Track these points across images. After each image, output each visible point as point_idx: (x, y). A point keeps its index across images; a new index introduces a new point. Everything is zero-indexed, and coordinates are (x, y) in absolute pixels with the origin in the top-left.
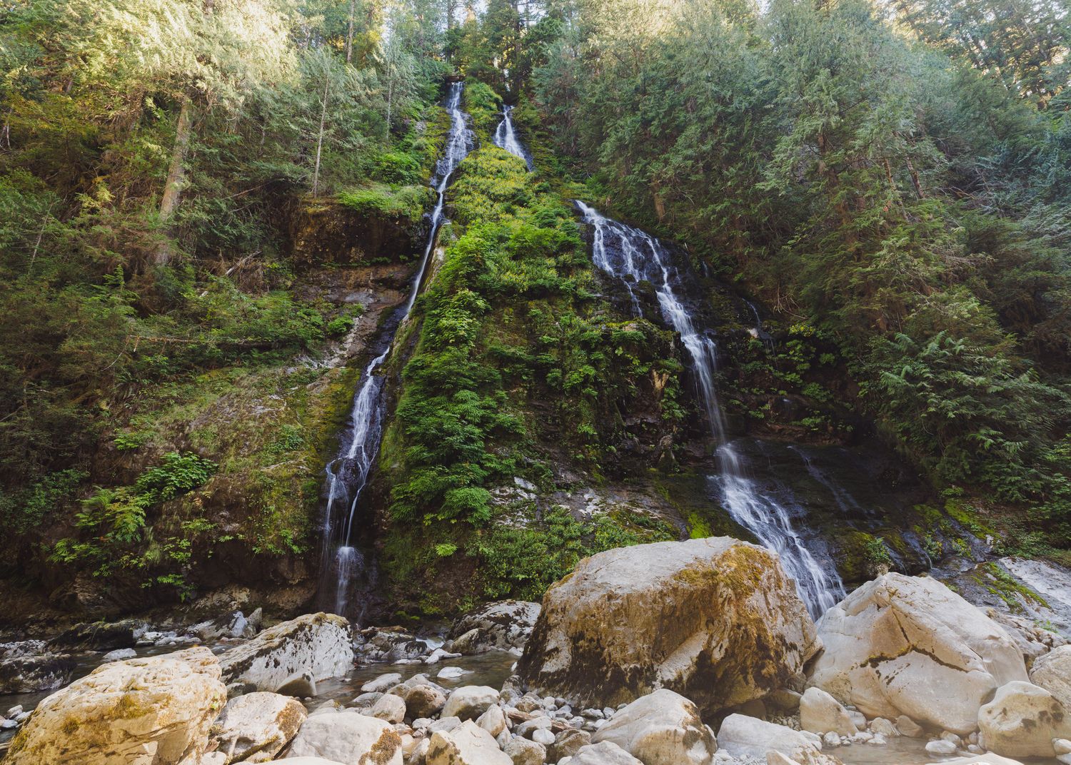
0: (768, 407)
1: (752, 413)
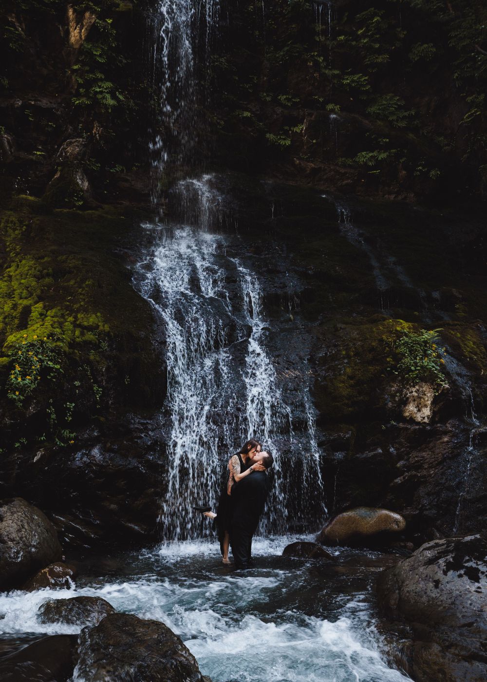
0: (301, 128)
1: (271, 136)
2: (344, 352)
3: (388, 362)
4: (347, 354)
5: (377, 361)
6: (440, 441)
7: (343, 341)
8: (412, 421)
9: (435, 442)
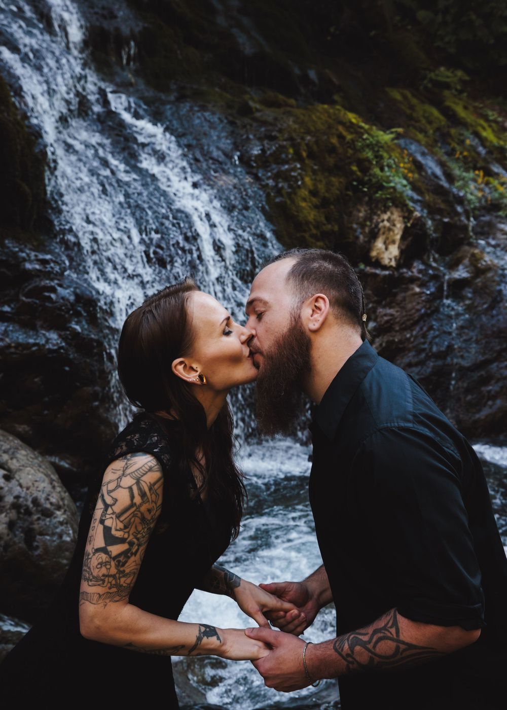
2: (291, 151)
3: (353, 172)
4: (297, 154)
5: (340, 169)
6: (410, 292)
7: (280, 131)
8: (378, 263)
9: (403, 295)
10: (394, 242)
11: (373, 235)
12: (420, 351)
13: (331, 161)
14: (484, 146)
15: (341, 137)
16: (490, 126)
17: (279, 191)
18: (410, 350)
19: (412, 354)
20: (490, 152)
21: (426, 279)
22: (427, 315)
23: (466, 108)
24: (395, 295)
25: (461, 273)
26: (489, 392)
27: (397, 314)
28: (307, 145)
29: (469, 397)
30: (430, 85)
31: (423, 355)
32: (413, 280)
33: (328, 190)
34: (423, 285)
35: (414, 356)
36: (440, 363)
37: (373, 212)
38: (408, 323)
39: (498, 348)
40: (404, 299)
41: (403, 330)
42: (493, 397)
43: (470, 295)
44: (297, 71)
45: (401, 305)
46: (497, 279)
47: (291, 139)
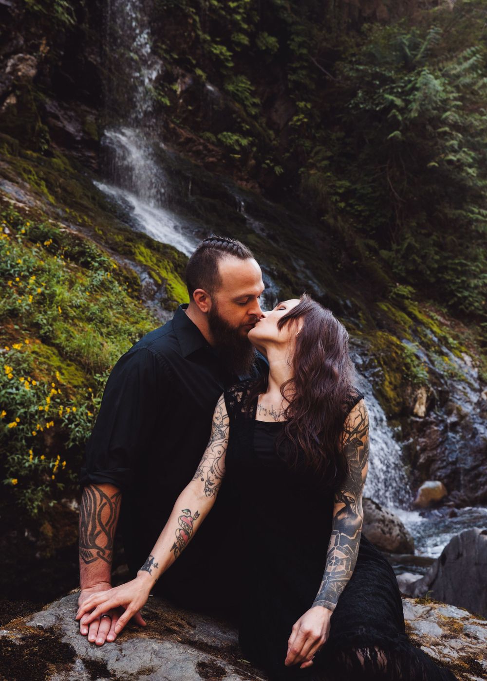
2: (376, 361)
3: (403, 371)
4: (379, 362)
5: (398, 370)
6: (432, 430)
7: (368, 350)
8: (416, 415)
9: (429, 431)
10: (422, 404)
11: (415, 401)
12: (443, 461)
13: (394, 366)
14: (436, 336)
15: (396, 353)
16: (435, 323)
17: (377, 383)
18: (438, 461)
19: (439, 462)
20: (439, 340)
21: (438, 422)
22: (442, 443)
23: (420, 312)
24: (425, 431)
25: (453, 419)
26: (481, 482)
27: (428, 441)
28: (382, 358)
29: (471, 485)
30: (394, 296)
31: (445, 463)
32: (432, 423)
33: (395, 381)
34: (437, 425)
35: (440, 464)
36: (454, 467)
37: (414, 390)
38: (435, 446)
39: (481, 459)
40: (430, 433)
41: (432, 450)
42: (484, 484)
43: (460, 430)
44: (342, 302)
45: (429, 436)
46: (472, 421)
47: (374, 355)
